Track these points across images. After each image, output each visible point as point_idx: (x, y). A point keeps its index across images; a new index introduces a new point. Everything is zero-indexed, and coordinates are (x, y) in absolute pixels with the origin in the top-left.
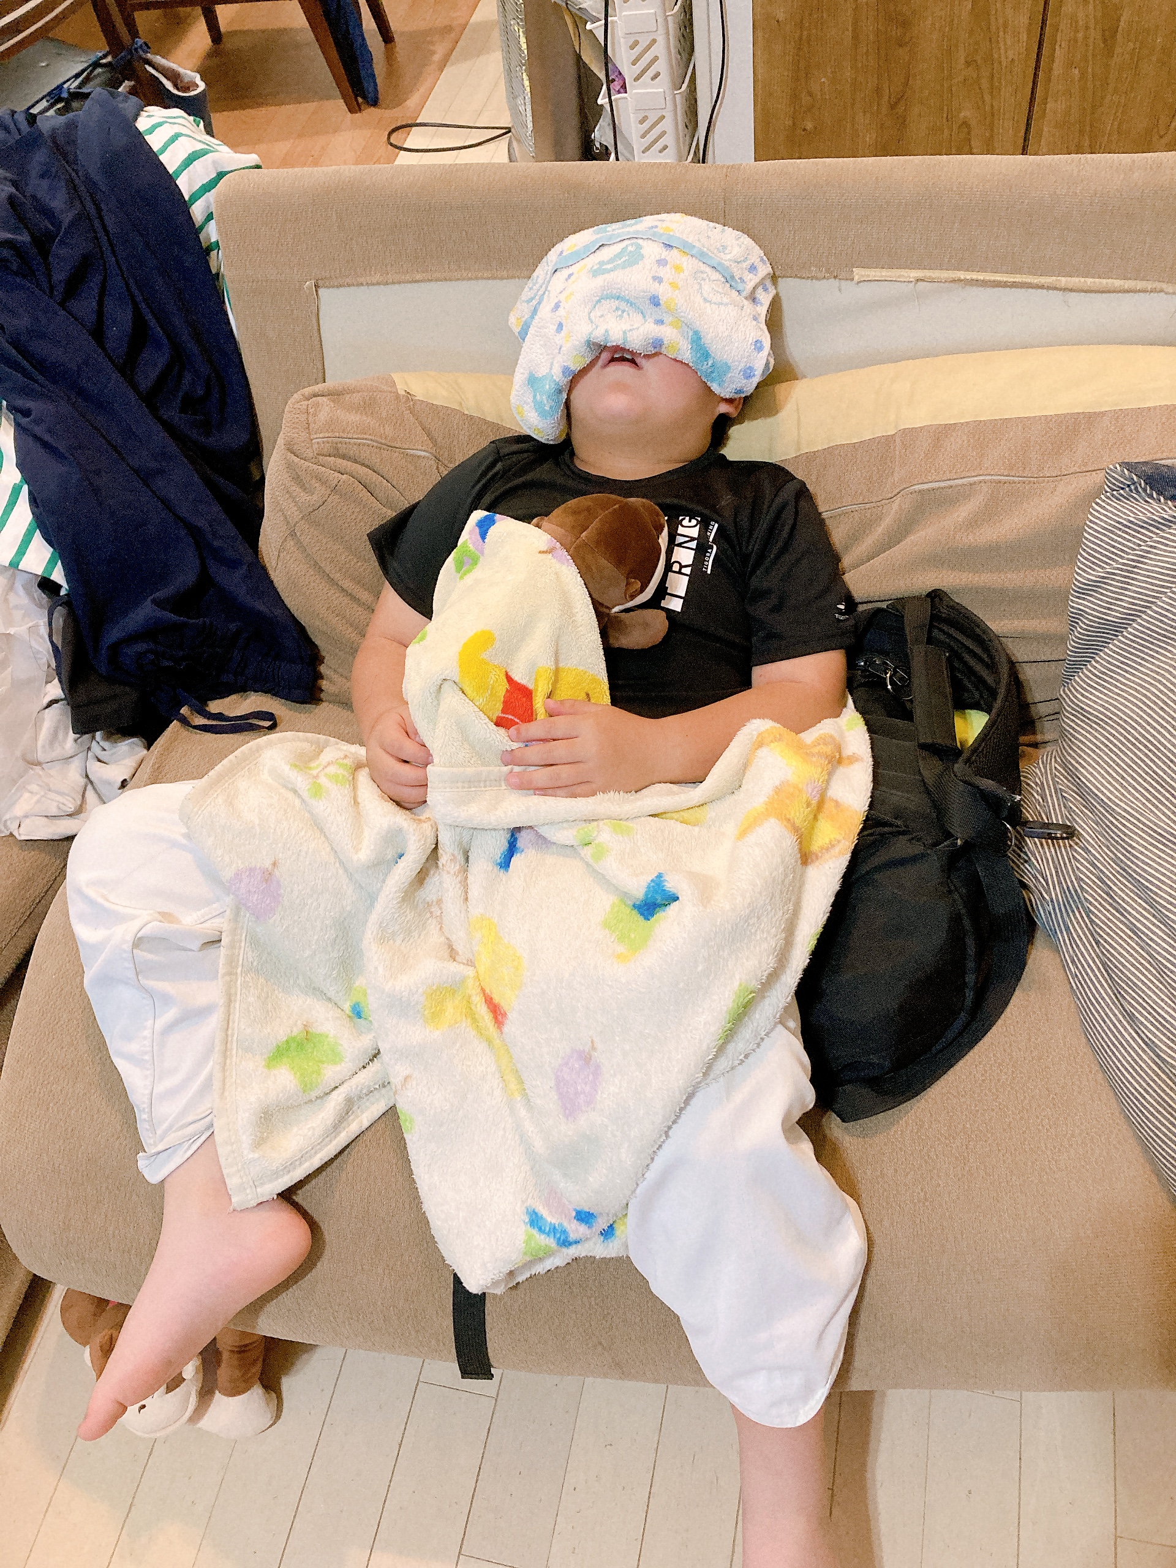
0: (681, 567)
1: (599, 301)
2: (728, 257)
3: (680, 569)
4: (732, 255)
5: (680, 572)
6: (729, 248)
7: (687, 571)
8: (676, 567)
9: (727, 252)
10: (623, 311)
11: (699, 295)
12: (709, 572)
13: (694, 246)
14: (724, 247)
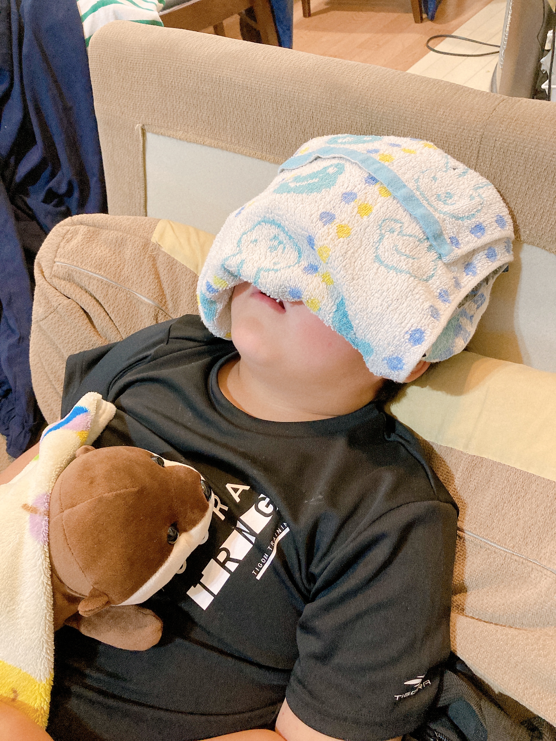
0: (228, 559)
1: (259, 223)
2: (447, 209)
3: (225, 562)
4: (452, 208)
5: (223, 565)
6: (456, 198)
7: (232, 566)
8: (222, 556)
9: (449, 201)
10: (280, 243)
11: (373, 250)
12: (258, 577)
13: (405, 186)
14: (449, 195)
